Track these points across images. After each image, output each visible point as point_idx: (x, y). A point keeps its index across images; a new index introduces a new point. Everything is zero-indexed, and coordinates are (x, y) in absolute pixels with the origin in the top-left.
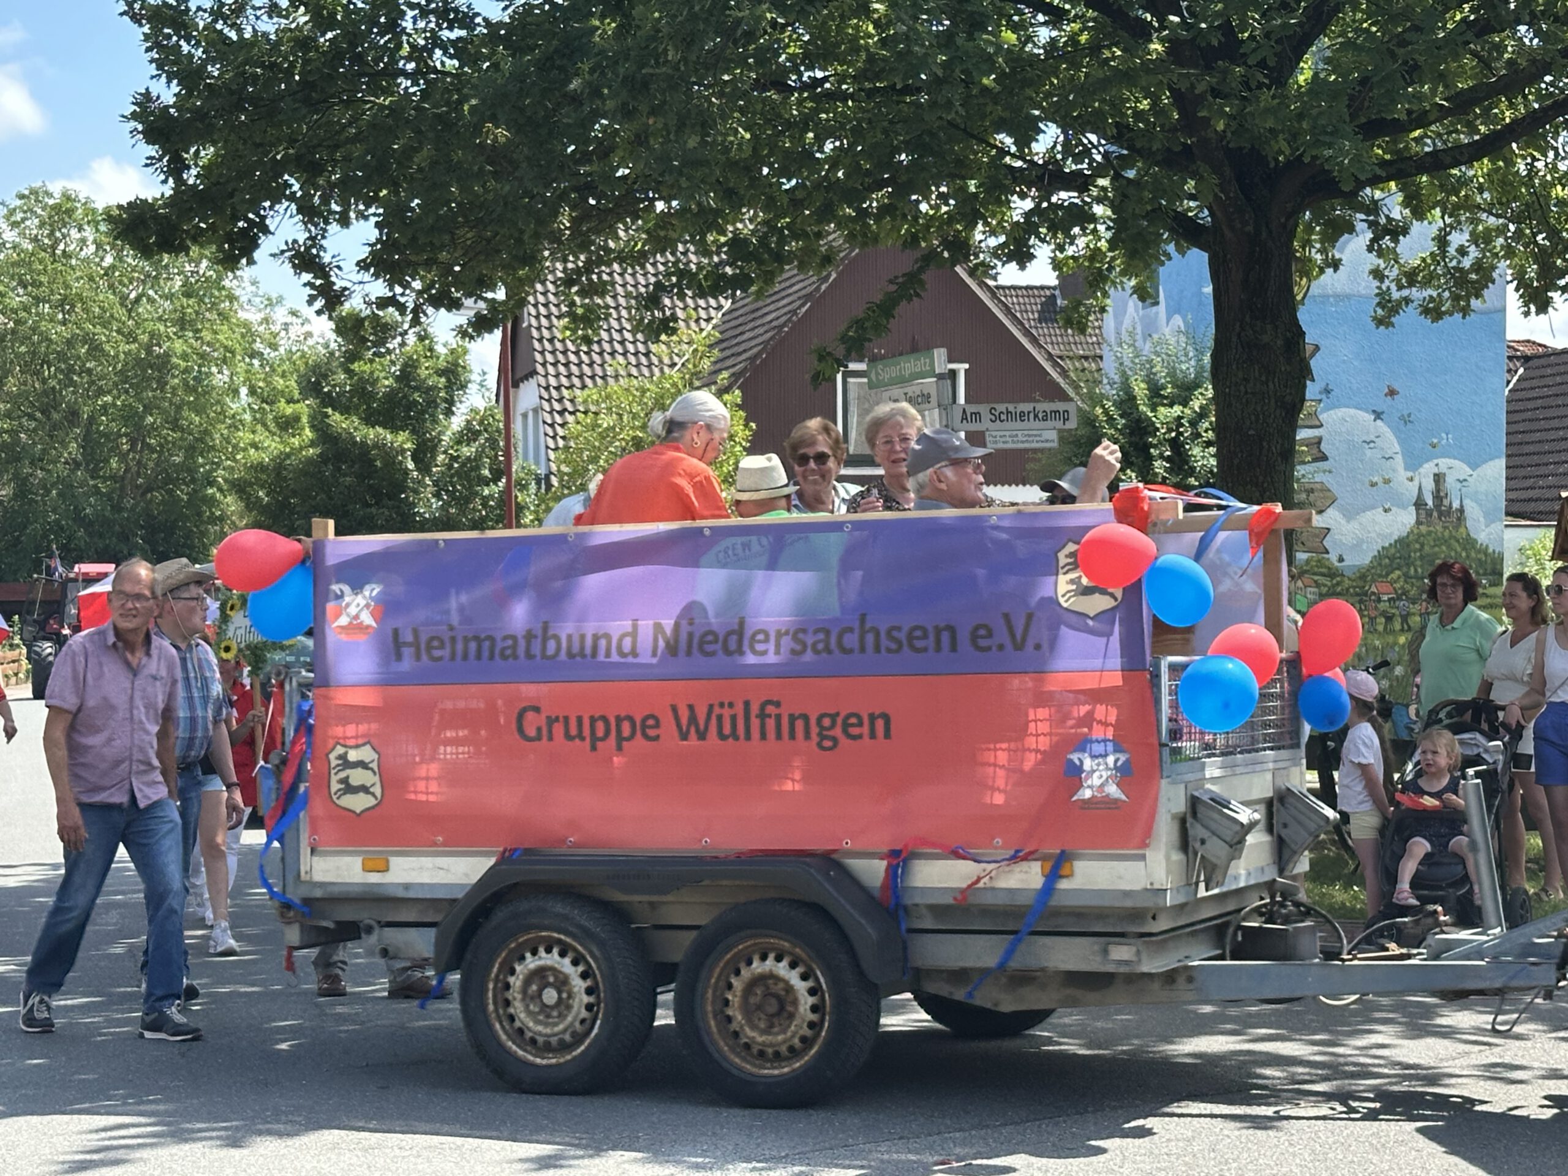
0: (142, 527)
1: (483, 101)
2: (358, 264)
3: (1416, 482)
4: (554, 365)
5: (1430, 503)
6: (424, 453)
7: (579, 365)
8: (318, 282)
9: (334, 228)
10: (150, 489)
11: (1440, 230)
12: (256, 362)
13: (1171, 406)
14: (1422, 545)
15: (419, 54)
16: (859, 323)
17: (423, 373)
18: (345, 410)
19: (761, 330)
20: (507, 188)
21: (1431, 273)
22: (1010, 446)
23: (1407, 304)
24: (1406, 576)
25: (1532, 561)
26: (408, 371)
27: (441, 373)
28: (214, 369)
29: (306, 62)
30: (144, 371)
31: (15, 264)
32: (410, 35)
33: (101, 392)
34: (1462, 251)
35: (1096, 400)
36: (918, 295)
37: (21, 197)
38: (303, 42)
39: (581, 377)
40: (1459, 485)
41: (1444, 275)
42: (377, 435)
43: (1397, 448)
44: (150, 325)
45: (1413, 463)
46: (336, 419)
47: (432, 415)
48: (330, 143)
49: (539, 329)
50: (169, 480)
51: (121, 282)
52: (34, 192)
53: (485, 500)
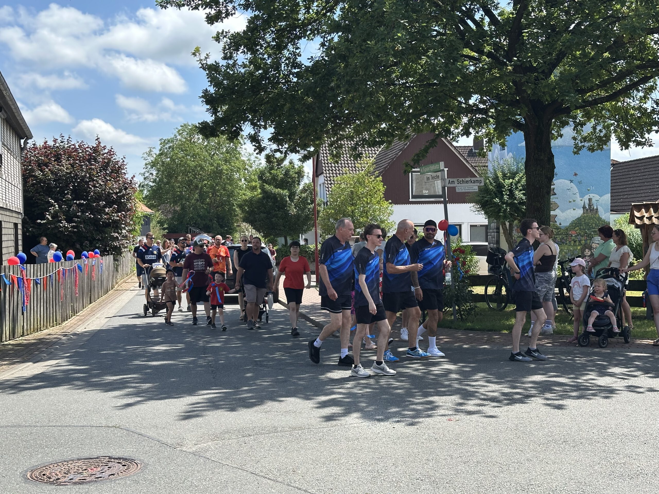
0: (216, 218)
1: (304, 90)
2: (268, 139)
3: (583, 201)
4: (328, 170)
5: (587, 207)
6: (292, 196)
7: (335, 170)
8: (257, 145)
9: (262, 130)
10: (218, 207)
11: (594, 125)
12: (246, 171)
13: (509, 179)
14: (585, 220)
15: (286, 77)
16: (418, 155)
17: (291, 173)
18: (269, 184)
19: (388, 160)
20: (312, 116)
21: (591, 138)
22: (463, 191)
23: (584, 147)
24: (580, 229)
25: (618, 224)
26: (287, 174)
27: (296, 173)
28: (235, 173)
29: (252, 79)
30: (216, 174)
31: (181, 145)
32: (282, 71)
33: (204, 180)
34: (601, 131)
35: (487, 178)
36: (435, 146)
37: (182, 126)
38: (251, 74)
39: (336, 174)
40: (596, 202)
41: (595, 138)
42: (278, 191)
43: (577, 191)
44: (217, 162)
45: (582, 196)
46: (267, 186)
47: (294, 185)
48: (259, 104)
49: (324, 160)
50: (222, 204)
51: (209, 150)
52: (185, 125)
53: (309, 209)
